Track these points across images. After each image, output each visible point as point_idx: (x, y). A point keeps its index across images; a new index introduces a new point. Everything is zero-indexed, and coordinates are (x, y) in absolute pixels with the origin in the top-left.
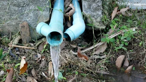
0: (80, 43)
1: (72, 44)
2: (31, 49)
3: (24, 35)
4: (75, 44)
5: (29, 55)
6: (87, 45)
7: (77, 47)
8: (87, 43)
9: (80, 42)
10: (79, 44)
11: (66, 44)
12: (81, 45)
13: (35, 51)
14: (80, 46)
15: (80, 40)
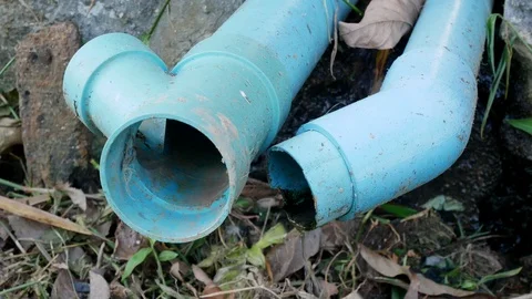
0: (443, 253)
1: (374, 248)
2: (61, 230)
3: (41, 118)
4: (398, 252)
5: (28, 273)
6: (490, 277)
7: (403, 278)
8: (495, 262)
9: (441, 240)
10: (431, 261)
11: (332, 238)
12: (448, 270)
13: (86, 249)
14: (435, 275)
15: (446, 232)
